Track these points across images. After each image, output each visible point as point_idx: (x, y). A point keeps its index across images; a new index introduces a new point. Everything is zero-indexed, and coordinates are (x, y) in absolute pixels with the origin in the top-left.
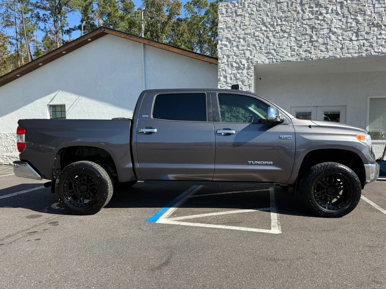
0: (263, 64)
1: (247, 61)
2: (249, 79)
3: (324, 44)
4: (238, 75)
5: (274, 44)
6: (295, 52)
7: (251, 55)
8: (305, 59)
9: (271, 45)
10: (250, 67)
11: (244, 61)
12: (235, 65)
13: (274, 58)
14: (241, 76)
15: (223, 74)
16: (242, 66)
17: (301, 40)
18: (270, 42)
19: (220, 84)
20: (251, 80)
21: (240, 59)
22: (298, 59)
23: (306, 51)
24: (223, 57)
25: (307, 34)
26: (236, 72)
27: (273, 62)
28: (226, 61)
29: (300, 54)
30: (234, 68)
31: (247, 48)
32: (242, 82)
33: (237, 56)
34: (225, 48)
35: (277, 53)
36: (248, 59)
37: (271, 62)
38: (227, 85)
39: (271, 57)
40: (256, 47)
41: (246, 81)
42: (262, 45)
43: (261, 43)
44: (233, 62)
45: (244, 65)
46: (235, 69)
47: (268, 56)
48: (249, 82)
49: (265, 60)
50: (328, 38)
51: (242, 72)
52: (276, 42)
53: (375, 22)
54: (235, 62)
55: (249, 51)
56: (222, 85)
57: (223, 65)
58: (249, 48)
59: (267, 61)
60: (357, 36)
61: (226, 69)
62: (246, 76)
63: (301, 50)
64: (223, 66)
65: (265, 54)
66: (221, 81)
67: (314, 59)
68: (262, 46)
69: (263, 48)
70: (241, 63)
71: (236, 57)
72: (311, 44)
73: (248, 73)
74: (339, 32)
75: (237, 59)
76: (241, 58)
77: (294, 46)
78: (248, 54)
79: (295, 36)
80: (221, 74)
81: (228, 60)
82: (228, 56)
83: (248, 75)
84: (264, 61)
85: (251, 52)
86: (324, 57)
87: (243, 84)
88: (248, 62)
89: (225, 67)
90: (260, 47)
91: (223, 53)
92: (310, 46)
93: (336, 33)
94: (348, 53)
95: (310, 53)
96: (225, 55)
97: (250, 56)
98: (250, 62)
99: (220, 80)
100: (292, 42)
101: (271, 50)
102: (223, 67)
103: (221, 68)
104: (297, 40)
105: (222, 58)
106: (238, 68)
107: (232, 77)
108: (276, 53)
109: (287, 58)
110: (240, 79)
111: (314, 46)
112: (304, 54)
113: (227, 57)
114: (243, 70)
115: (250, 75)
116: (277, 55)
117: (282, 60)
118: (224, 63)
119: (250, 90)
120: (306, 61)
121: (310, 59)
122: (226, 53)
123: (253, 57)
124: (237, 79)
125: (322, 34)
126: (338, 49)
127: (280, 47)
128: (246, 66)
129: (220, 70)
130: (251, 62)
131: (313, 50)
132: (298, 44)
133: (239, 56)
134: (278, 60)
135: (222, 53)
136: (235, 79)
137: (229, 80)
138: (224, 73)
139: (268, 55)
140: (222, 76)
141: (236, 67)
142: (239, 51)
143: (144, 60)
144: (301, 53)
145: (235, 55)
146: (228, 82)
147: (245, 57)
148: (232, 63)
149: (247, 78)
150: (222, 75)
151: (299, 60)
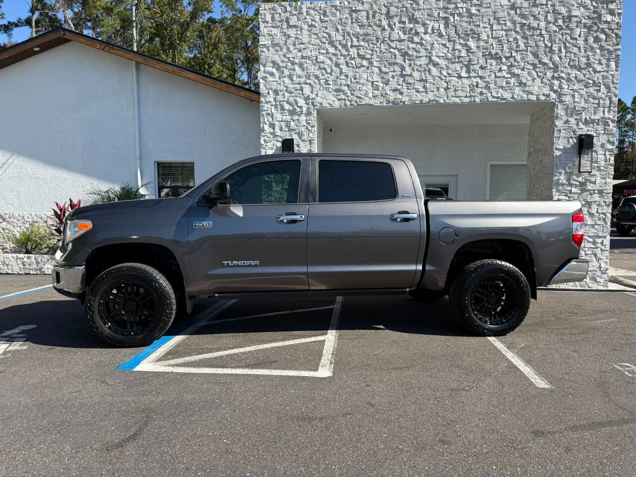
0: (330, 107)
1: (306, 101)
2: (309, 130)
3: (421, 80)
4: (292, 124)
5: (347, 76)
6: (378, 90)
7: (312, 92)
8: (393, 103)
9: (343, 77)
10: (311, 112)
11: (301, 102)
12: (287, 107)
13: (347, 98)
14: (297, 126)
15: (268, 120)
16: (298, 110)
17: (388, 73)
18: (341, 73)
19: (264, 136)
20: (313, 133)
21: (296, 98)
22: (383, 103)
23: (395, 90)
24: (268, 93)
25: (396, 64)
26: (288, 118)
27: (345, 105)
28: (272, 100)
29: (386, 94)
30: (286, 111)
31: (306, 81)
32: (299, 136)
33: (291, 93)
34: (270, 79)
35: (352, 92)
36: (307, 99)
37: (342, 105)
38: (276, 138)
39: (343, 97)
40: (319, 80)
41: (305, 134)
42: (328, 77)
43: (327, 73)
44: (283, 101)
45: (301, 107)
46: (287, 114)
47: (339, 95)
48: (309, 136)
49: (333, 101)
50: (427, 72)
51: (298, 120)
52: (351, 74)
53: (493, 52)
54: (288, 102)
55: (308, 86)
56: (266, 138)
57: (269, 106)
58: (308, 81)
59: (337, 104)
60: (468, 71)
61: (272, 113)
62: (304, 126)
63: (387, 88)
64: (268, 107)
65: (333, 93)
66: (265, 131)
67: (406, 103)
68: (329, 79)
69: (331, 83)
70: (297, 104)
71: (289, 95)
72: (402, 79)
73: (308, 121)
74: (443, 63)
75: (290, 97)
76: (297, 96)
77: (377, 81)
78: (307, 90)
79: (380, 66)
80: (266, 120)
81: (276, 97)
82: (276, 92)
83: (308, 124)
84: (332, 103)
85: (312, 87)
86: (421, 101)
87: (300, 139)
88: (308, 104)
89: (271, 109)
90: (327, 81)
91: (268, 87)
92: (401, 82)
93: (438, 64)
94: (456, 97)
95: (401, 93)
96: (271, 89)
97: (311, 94)
98: (310, 104)
99: (263, 130)
100: (375, 75)
101: (343, 87)
102: (268, 109)
103: (265, 111)
104: (383, 72)
105: (267, 95)
106: (292, 113)
107: (283, 127)
108: (351, 91)
109: (366, 101)
110: (295, 130)
111: (407, 84)
112: (392, 96)
113: (274, 93)
114: (299, 115)
115: (311, 125)
116: (352, 94)
117: (359, 103)
118: (270, 102)
119: (312, 148)
120: (395, 106)
121: (402, 104)
122: (272, 87)
123: (314, 96)
124: (290, 130)
125: (419, 64)
126: (442, 90)
127: (357, 82)
128: (305, 109)
129: (264, 114)
130: (313, 104)
131: (406, 90)
132: (383, 78)
133: (293, 92)
134: (353, 103)
135: (266, 86)
136: (287, 129)
137: (278, 131)
138: (270, 119)
140: (266, 124)
141: (289, 111)
142: (293, 84)
143: (138, 89)
144: (388, 92)
145: (286, 91)
146: (277, 134)
147: (302, 94)
148: (282, 103)
149: (307, 128)
150: (267, 123)
151: (385, 104)
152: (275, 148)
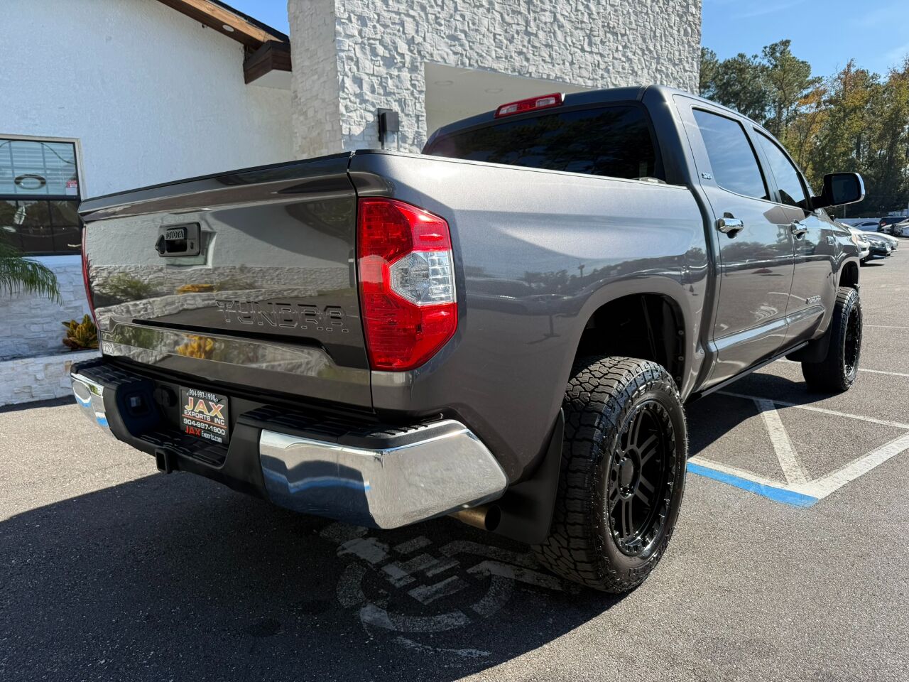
0: (443, 64)
1: (409, 46)
2: (416, 98)
3: (547, 45)
4: (390, 82)
5: (463, 16)
6: (502, 49)
7: (417, 32)
8: (519, 72)
9: (458, 17)
10: (417, 66)
11: (403, 47)
12: (380, 50)
13: (464, 53)
14: (397, 87)
15: (350, 70)
16: (399, 59)
17: (511, 24)
18: (456, 9)
19: (345, 99)
20: (420, 102)
21: (394, 37)
22: (507, 69)
23: (520, 53)
24: (349, 19)
25: (520, 13)
26: (383, 71)
27: (463, 63)
28: (356, 33)
29: (511, 57)
30: (379, 58)
31: (407, 11)
32: (400, 105)
33: (385, 26)
35: (471, 44)
36: (410, 42)
37: (459, 63)
38: (364, 105)
39: (459, 49)
40: (426, 14)
41: (410, 104)
42: (439, 13)
43: (437, 5)
44: (374, 39)
45: (402, 55)
46: (381, 63)
47: (454, 46)
48: (415, 108)
49: (448, 55)
50: (552, 35)
51: (398, 76)
52: (468, 15)
53: (612, 24)
54: (381, 42)
55: (411, 20)
56: (349, 104)
57: (351, 44)
58: (412, 12)
59: (452, 59)
60: (590, 44)
61: (358, 58)
62: (408, 89)
63: (512, 48)
64: (349, 46)
65: (447, 40)
66: (346, 90)
67: (533, 75)
68: (441, 16)
69: (443, 22)
70: (396, 48)
71: (382, 29)
72: (526, 38)
73: (413, 82)
74: (568, 26)
75: (384, 33)
76: (394, 34)
77: (500, 35)
78: (410, 26)
79: (502, 11)
80: (347, 70)
81: (361, 30)
82: (363, 20)
83: (414, 86)
84: (446, 57)
85: (417, 24)
86: (548, 75)
87: (403, 111)
88: (411, 51)
89: (354, 49)
90: (437, 18)
91: (349, 7)
92: (526, 44)
93: (563, 26)
94: (580, 77)
95: (527, 60)
96: (353, 12)
97: (416, 36)
98: (415, 52)
99: (343, 87)
100: (497, 25)
101: (459, 33)
102: (350, 48)
103: (344, 51)
104: (506, 23)
105: (347, 21)
106: (389, 62)
107: (376, 87)
108: (469, 42)
109: (489, 62)
110: (394, 94)
111: (533, 47)
112: (518, 61)
113: (358, 20)
114: (399, 69)
115: (418, 89)
116: (471, 48)
117: (480, 64)
118: (353, 36)
120: (522, 77)
121: (529, 76)
122: (356, 9)
123: (421, 40)
124: (387, 94)
125: (544, 21)
126: (567, 64)
127: (477, 30)
128: (408, 59)
129: (342, 58)
130: (419, 52)
131: (532, 55)
132: (506, 31)
133: (389, 26)
134: (473, 62)
135: (344, 5)
136: (381, 91)
137: (368, 93)
138: (354, 69)
139: (453, 43)
140: (348, 77)
141: (383, 58)
142: (388, 11)
144: (513, 54)
145: (378, 21)
146: (367, 98)
147: (404, 33)
148: (372, 41)
149: (412, 94)
150: (349, 74)
151: (510, 72)
152: (363, 123)
